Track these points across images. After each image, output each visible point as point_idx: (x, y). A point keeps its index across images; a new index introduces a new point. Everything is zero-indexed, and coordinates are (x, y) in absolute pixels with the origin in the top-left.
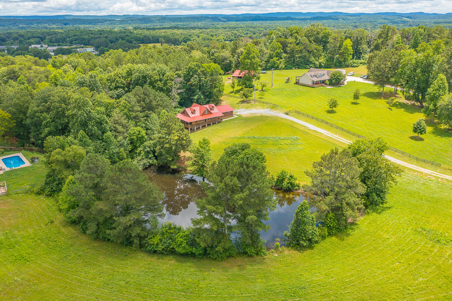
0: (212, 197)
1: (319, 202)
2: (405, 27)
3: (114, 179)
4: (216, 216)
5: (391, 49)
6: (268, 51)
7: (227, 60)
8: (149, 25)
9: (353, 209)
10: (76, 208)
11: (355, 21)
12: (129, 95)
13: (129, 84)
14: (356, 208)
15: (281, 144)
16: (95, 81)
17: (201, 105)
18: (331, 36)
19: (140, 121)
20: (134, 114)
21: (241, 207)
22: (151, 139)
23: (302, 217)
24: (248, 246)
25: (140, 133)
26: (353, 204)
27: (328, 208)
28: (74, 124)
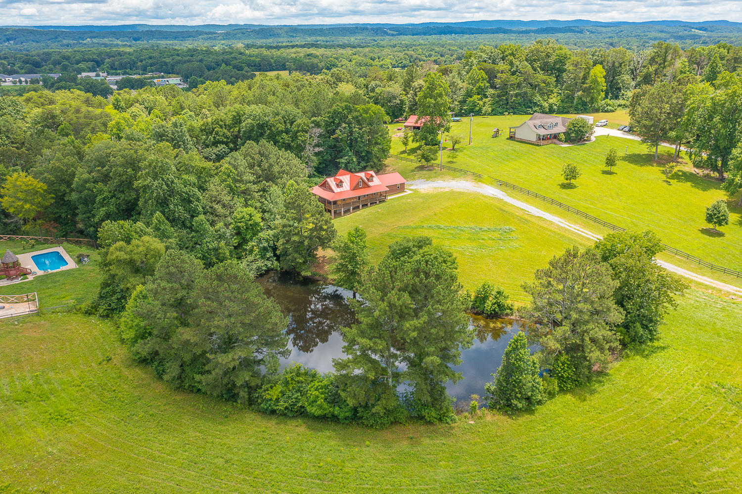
0: (367, 325)
1: (546, 337)
2: (695, 45)
3: (208, 293)
4: (373, 356)
5: (670, 82)
6: (464, 84)
7: (396, 99)
8: (270, 41)
9: (602, 350)
10: (147, 338)
11: (612, 35)
12: (234, 156)
13: (237, 137)
14: (607, 347)
15: (483, 239)
16: (181, 132)
17: (352, 172)
18: (569, 60)
19: (253, 198)
20: (243, 187)
21: (415, 342)
22: (269, 227)
23: (515, 360)
24: (425, 406)
25: (251, 217)
26: (601, 341)
27: (559, 347)
28: (146, 202)
